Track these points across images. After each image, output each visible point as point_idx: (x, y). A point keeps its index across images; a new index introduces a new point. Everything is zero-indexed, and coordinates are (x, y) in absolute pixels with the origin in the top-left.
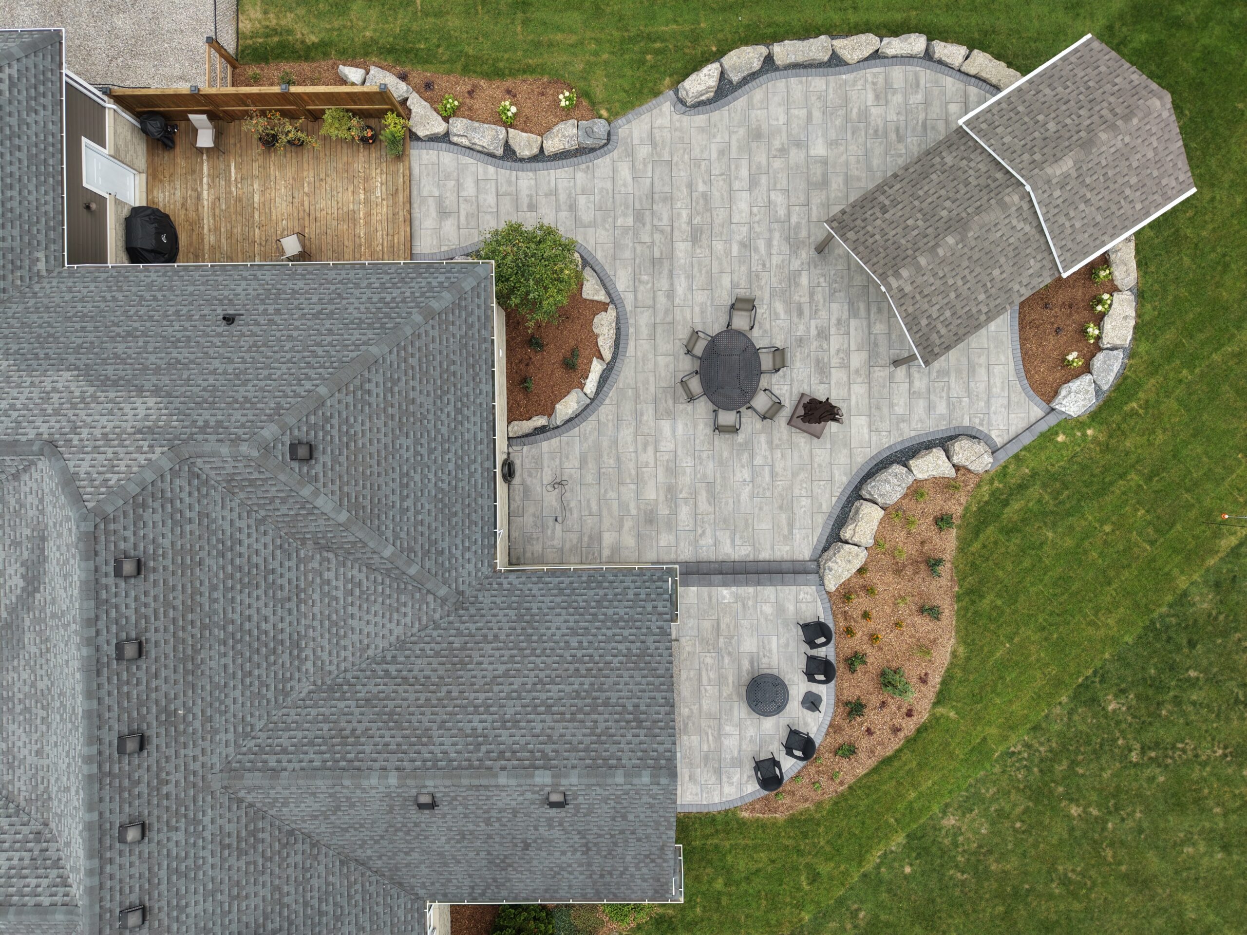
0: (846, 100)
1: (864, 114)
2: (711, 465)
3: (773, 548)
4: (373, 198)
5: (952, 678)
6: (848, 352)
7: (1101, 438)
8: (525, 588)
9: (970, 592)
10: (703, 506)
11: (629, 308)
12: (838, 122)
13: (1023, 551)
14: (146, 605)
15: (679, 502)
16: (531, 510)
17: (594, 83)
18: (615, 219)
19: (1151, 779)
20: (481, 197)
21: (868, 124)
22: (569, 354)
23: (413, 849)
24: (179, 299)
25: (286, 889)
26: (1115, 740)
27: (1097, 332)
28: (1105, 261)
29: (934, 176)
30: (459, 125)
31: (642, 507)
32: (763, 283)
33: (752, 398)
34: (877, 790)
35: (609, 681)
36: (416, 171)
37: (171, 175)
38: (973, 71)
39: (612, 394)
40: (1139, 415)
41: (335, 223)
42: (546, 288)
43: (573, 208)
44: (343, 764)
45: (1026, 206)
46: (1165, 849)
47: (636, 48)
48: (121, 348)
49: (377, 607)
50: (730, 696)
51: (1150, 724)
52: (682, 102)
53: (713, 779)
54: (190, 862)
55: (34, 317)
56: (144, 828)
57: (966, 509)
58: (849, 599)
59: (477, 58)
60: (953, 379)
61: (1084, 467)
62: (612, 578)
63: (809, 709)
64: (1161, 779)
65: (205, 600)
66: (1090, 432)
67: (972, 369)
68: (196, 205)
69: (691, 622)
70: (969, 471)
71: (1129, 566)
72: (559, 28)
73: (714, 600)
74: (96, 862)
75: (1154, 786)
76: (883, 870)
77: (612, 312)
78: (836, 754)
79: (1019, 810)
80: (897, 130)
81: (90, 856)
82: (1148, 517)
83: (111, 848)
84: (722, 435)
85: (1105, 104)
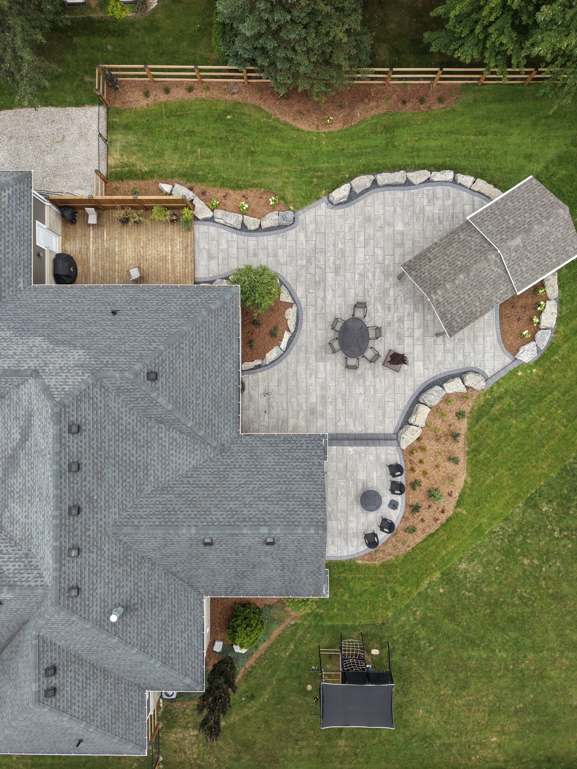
0: (413, 204)
1: (422, 210)
2: (344, 385)
3: (374, 428)
4: (175, 249)
5: (464, 494)
6: (413, 329)
7: (540, 373)
8: (253, 443)
9: (474, 450)
10: (340, 406)
11: (303, 306)
12: (409, 214)
13: (501, 430)
14: (81, 447)
15: (328, 403)
16: (253, 407)
17: (287, 192)
18: (296, 262)
19: (565, 546)
20: (230, 249)
21: (424, 215)
22: (273, 329)
23: (199, 568)
24: (89, 302)
25: (140, 584)
26: (547, 526)
27: (538, 321)
28: (542, 284)
29: (454, 244)
30: (219, 213)
31: (309, 406)
32: (371, 294)
33: (364, 352)
34: (426, 550)
35: (295, 486)
36: (197, 236)
37: (74, 237)
38: (477, 190)
39: (294, 349)
40: (559, 362)
41: (156, 262)
42: (263, 297)
43: (275, 255)
44: (169, 523)
45: (498, 260)
46: (572, 581)
47: (308, 175)
48: (64, 326)
49: (183, 451)
50: (352, 502)
51: (564, 518)
52: (331, 203)
53: (344, 543)
54: (98, 568)
55: (20, 310)
56: (79, 551)
57: (472, 408)
58: (412, 453)
59: (228, 179)
60: (466, 343)
61: (531, 388)
62: (295, 439)
63: (392, 508)
64: (570, 546)
65: (106, 445)
66: (534, 371)
67: (475, 338)
68: (87, 252)
69: (333, 464)
70: (474, 389)
71: (554, 438)
72: (269, 165)
73: (345, 453)
74: (58, 565)
75: (566, 549)
76: (429, 590)
77: (294, 308)
78: (405, 531)
79: (497, 561)
80: (439, 218)
81: (56, 562)
82: (563, 414)
83: (65, 559)
84: (350, 370)
85: (537, 211)
